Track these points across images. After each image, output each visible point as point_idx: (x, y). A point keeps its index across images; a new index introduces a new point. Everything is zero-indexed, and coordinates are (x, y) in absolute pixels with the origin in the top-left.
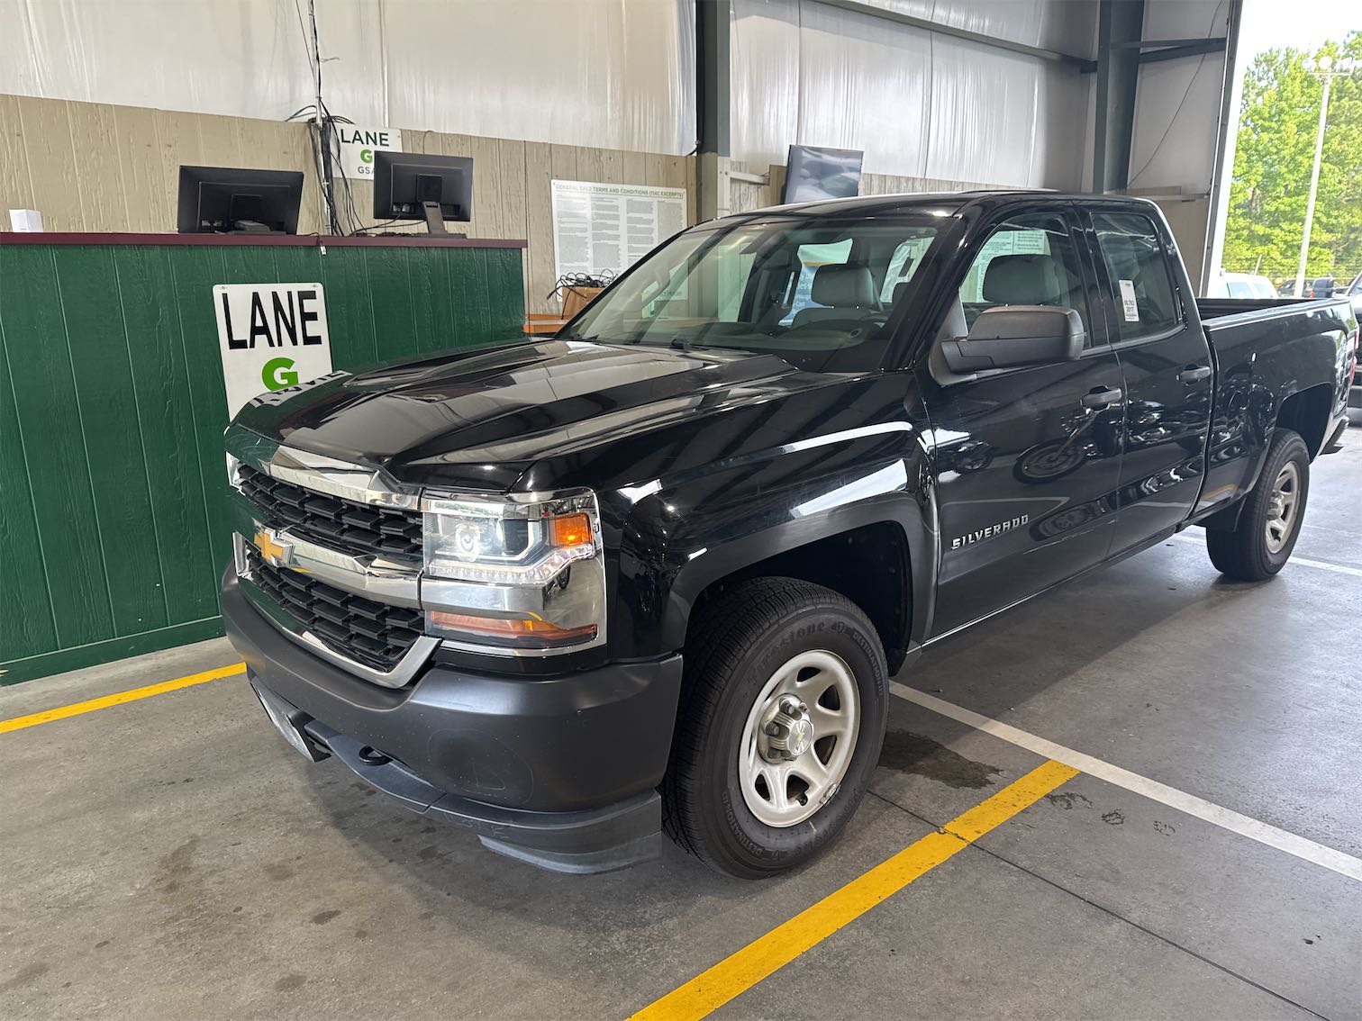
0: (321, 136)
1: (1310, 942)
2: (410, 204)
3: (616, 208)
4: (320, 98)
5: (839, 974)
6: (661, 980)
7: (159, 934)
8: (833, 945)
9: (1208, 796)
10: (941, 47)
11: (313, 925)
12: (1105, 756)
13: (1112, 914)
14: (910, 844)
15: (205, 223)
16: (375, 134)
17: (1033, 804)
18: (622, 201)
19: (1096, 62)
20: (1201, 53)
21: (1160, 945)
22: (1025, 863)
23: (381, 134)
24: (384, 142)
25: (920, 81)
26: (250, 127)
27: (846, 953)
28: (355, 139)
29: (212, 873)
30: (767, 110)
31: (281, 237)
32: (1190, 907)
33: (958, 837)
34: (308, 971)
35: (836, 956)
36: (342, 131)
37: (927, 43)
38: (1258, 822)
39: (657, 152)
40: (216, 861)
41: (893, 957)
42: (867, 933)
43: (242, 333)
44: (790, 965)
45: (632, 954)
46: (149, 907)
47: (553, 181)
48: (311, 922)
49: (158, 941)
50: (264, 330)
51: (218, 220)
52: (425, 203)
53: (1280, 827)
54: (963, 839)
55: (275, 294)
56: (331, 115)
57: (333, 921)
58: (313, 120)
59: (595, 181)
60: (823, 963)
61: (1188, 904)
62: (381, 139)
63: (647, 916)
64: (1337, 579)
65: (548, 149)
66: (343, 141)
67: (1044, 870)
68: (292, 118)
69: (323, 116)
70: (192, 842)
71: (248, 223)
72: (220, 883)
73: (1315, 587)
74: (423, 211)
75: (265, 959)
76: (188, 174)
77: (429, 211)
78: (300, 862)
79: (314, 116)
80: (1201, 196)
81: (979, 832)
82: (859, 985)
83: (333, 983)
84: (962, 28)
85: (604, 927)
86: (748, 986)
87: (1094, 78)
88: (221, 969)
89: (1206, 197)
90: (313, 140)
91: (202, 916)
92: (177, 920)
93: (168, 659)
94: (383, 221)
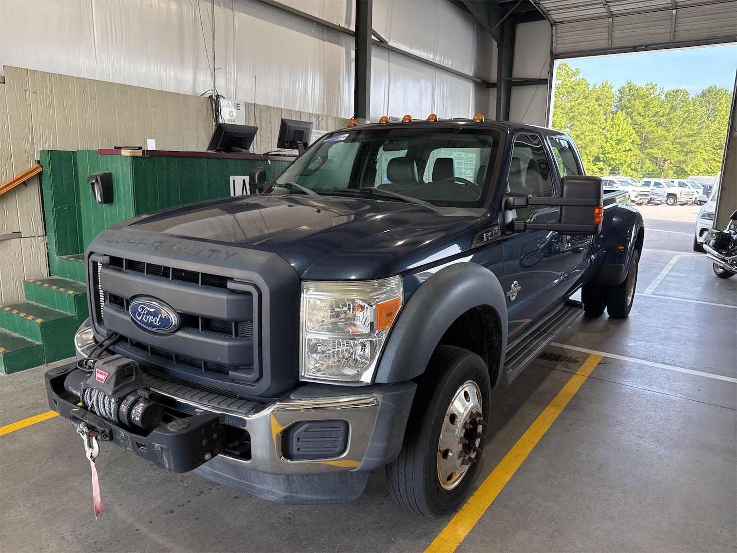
0: (215, 102)
1: (699, 390)
2: (290, 142)
4: (215, 87)
5: (580, 410)
10: (439, 74)
19: (496, 84)
20: (536, 84)
23: (236, 104)
24: (238, 108)
28: (226, 106)
33: (583, 375)
36: (223, 102)
37: (434, 71)
52: (298, 142)
54: (585, 376)
56: (219, 94)
58: (211, 96)
59: (317, 130)
62: (237, 107)
65: (299, 113)
68: (203, 94)
69: (216, 95)
74: (297, 146)
77: (299, 146)
79: (211, 94)
81: (587, 374)
87: (495, 90)
90: (212, 104)
94: (280, 149)
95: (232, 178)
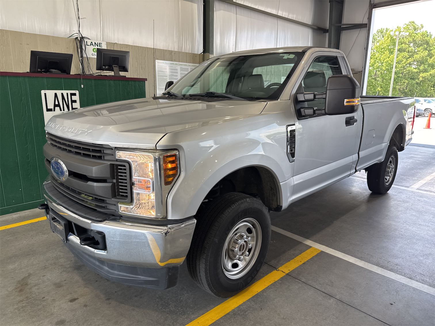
0: (79, 43)
1: (392, 304)
2: (108, 66)
3: (177, 70)
4: (79, 31)
5: (244, 317)
6: (186, 319)
7: (16, 307)
8: (242, 307)
9: (361, 258)
10: (281, 23)
11: (69, 303)
12: (329, 246)
13: (331, 296)
14: (267, 274)
15: (39, 70)
16: (98, 43)
17: (306, 261)
18: (178, 68)
19: (328, 30)
20: (359, 28)
21: (345, 306)
22: (303, 280)
23: (100, 43)
24: (100, 46)
25: (274, 34)
26: (55, 39)
27: (246, 310)
28: (91, 45)
29: (35, 286)
30: (225, 40)
31: (65, 75)
32: (355, 293)
33: (283, 272)
34: (67, 318)
35: (243, 311)
36: (87, 42)
37: (276, 21)
38: (376, 266)
39: (190, 52)
40: (37, 282)
41: (261, 311)
42: (253, 303)
43: (51, 106)
44: (228, 314)
45: (176, 311)
46: (12, 298)
47: (156, 60)
48: (69, 302)
49: (15, 309)
50: (59, 105)
51: (44, 69)
52: (113, 66)
53: (383, 268)
54: (284, 272)
55: (62, 94)
56: (83, 36)
57: (76, 301)
58: (77, 38)
59: (170, 61)
60: (239, 313)
61: (354, 292)
62: (100, 45)
63: (182, 299)
64: (401, 191)
65: (155, 50)
66: (87, 45)
67: (310, 282)
68: (70, 37)
69: (80, 37)
70: (29, 275)
71: (53, 70)
72: (38, 289)
73: (394, 193)
74: (113, 68)
75: (52, 314)
76: (33, 53)
77: (114, 68)
78: (66, 282)
79: (77, 36)
80: (360, 72)
81: (289, 270)
82: (250, 320)
83: (75, 322)
84: (287, 17)
85: (167, 302)
86: (214, 321)
87: (327, 34)
88: (37, 318)
89: (361, 72)
90: (77, 44)
91: (31, 300)
92: (22, 302)
93: (24, 214)
94: (99, 71)
95: (43, 92)
